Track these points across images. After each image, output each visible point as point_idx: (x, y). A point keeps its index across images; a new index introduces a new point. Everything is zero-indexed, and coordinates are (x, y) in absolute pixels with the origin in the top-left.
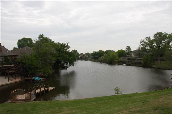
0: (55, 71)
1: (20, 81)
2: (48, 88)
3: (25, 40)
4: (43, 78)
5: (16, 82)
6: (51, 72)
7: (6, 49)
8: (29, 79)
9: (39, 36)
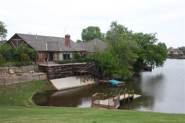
0: (134, 73)
1: (93, 84)
2: (133, 95)
3: (90, 29)
4: (122, 82)
5: (89, 85)
6: (131, 74)
7: (73, 41)
8: (104, 81)
9: (112, 23)
